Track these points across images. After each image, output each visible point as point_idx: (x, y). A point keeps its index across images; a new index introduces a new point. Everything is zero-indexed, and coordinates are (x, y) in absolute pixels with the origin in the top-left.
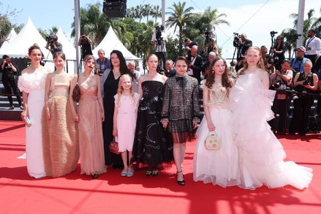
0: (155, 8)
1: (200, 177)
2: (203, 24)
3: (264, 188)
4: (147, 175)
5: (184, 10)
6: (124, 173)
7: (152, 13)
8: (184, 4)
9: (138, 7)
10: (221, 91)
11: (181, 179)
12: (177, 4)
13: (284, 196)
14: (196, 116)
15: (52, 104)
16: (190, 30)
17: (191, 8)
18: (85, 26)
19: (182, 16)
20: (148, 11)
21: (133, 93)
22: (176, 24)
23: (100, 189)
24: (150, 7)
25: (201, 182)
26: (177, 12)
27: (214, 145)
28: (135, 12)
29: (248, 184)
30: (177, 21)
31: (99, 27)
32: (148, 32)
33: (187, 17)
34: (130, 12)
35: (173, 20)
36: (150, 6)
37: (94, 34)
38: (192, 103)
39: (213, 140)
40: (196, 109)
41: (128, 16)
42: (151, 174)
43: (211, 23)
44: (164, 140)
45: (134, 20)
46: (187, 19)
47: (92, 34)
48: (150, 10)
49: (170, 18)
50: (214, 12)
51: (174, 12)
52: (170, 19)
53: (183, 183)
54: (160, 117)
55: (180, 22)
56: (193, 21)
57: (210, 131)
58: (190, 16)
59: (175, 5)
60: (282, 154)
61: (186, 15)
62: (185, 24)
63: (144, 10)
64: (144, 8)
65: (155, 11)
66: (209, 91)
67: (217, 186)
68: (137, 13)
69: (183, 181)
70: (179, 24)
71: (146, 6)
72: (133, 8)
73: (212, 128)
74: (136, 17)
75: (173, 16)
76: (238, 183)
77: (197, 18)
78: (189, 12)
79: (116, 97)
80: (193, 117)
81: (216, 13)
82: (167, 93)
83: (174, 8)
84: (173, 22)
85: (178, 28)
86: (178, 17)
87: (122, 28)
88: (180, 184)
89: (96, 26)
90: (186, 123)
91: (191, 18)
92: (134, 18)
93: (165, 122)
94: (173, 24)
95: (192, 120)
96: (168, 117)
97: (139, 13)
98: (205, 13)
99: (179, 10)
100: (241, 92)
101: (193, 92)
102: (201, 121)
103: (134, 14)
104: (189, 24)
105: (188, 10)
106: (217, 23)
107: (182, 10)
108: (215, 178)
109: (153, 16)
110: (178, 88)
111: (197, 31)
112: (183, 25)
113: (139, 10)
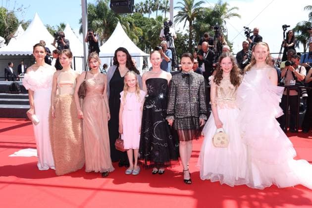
0: (164, 3)
1: (207, 175)
2: (214, 18)
3: (274, 187)
4: (154, 173)
5: (194, 4)
6: (129, 171)
7: (161, 8)
9: (147, 2)
10: (230, 88)
11: (187, 177)
13: (295, 197)
14: (203, 114)
15: (56, 102)
16: (200, 25)
17: (201, 2)
18: (93, 22)
19: (192, 10)
20: (158, 5)
21: (138, 89)
22: (185, 19)
23: (106, 187)
24: (160, 2)
25: (208, 181)
26: (187, 7)
27: (222, 143)
28: (144, 7)
29: (257, 183)
30: (187, 16)
31: (107, 23)
32: (157, 28)
33: (197, 11)
34: (139, 7)
35: (183, 15)
37: (102, 30)
38: (199, 100)
39: (221, 137)
40: (203, 106)
41: (136, 12)
42: (157, 172)
43: (222, 17)
44: (170, 137)
45: (143, 15)
46: (197, 13)
47: (100, 30)
48: (159, 5)
49: (179, 12)
50: (224, 5)
51: (184, 7)
52: (180, 14)
53: (188, 182)
54: (166, 115)
55: (190, 17)
56: (204, 15)
57: (218, 128)
58: (200, 10)
60: (293, 152)
61: (196, 10)
62: (195, 19)
63: (153, 5)
64: (153, 2)
65: (164, 6)
66: (217, 88)
67: (225, 185)
68: (146, 8)
69: (190, 180)
70: (188, 19)
71: (155, 1)
72: (142, 3)
73: (219, 125)
74: (145, 13)
75: (182, 11)
76: (247, 183)
77: (207, 13)
78: (198, 7)
79: (122, 94)
80: (200, 114)
81: (227, 6)
82: (172, 91)
83: (184, 2)
84: (182, 17)
85: (188, 22)
86: (187, 12)
87: (131, 23)
88: (187, 183)
89: (104, 21)
90: (192, 120)
91: (202, 12)
92: (143, 13)
93: (170, 120)
94: (183, 19)
95: (198, 118)
96: (173, 115)
97: (148, 8)
98: (216, 7)
99: (189, 6)
100: (248, 89)
101: (199, 90)
102: (208, 118)
103: (143, 9)
104: (199, 18)
105: (197, 4)
106: (227, 17)
107: (192, 4)
108: (222, 177)
109: (163, 11)
110: (184, 85)
111: (207, 26)
112: (193, 20)
113: (148, 5)
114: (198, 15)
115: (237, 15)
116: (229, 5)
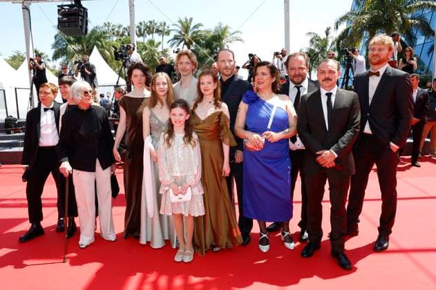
0: (161, 25)
2: (214, 43)
5: (192, 27)
7: (158, 31)
8: (191, 19)
9: (141, 23)
12: (183, 20)
16: (199, 50)
17: (200, 25)
19: (190, 34)
20: (153, 28)
22: (183, 43)
24: (155, 24)
26: (184, 29)
30: (184, 39)
33: (195, 35)
35: (179, 39)
36: (156, 22)
43: (224, 41)
46: (196, 37)
48: (156, 27)
49: (175, 36)
50: (226, 29)
51: (180, 30)
52: (176, 38)
55: (187, 41)
56: (203, 40)
58: (199, 34)
59: (180, 22)
61: (194, 33)
62: (194, 43)
63: (148, 27)
64: (148, 24)
65: (161, 29)
68: (140, 30)
70: (186, 43)
71: (151, 22)
75: (179, 34)
77: (206, 37)
78: (197, 30)
81: (229, 30)
83: (180, 25)
84: (179, 41)
86: (184, 35)
91: (200, 36)
94: (180, 43)
97: (142, 30)
98: (216, 31)
99: (186, 28)
104: (198, 42)
105: (195, 27)
106: (230, 42)
107: (189, 27)
109: (160, 34)
111: (207, 51)
112: (192, 44)
113: (142, 27)
114: (196, 39)
115: (241, 40)
116: (231, 28)
